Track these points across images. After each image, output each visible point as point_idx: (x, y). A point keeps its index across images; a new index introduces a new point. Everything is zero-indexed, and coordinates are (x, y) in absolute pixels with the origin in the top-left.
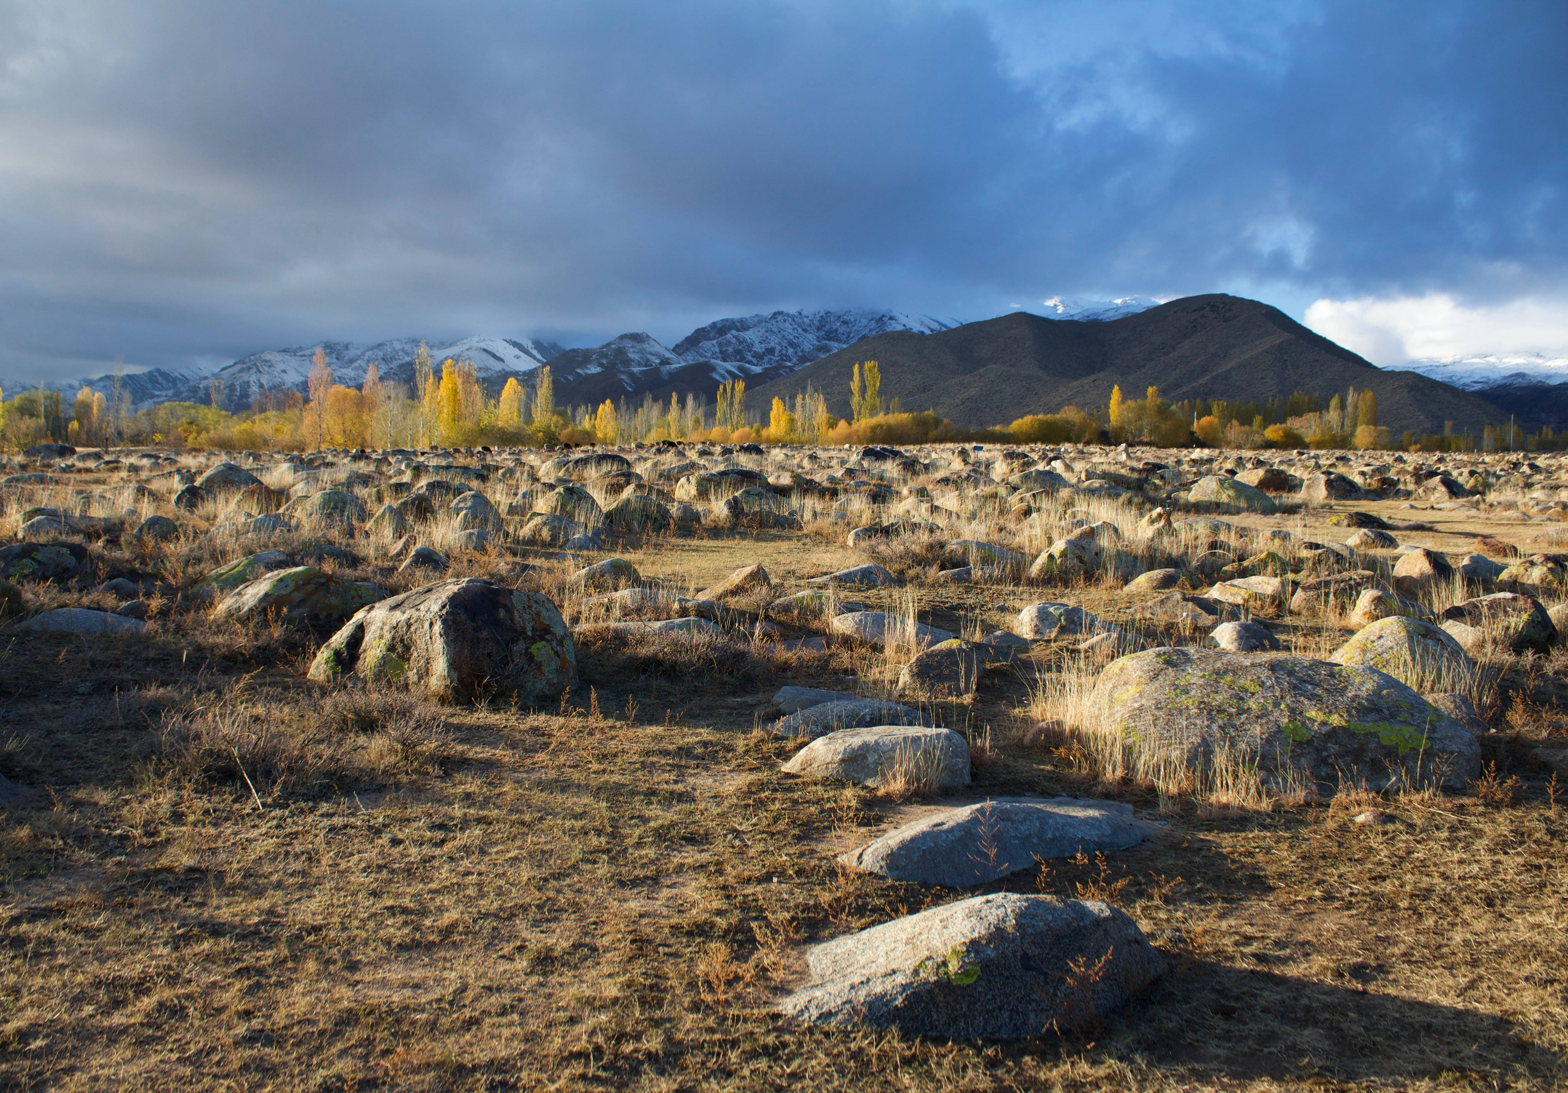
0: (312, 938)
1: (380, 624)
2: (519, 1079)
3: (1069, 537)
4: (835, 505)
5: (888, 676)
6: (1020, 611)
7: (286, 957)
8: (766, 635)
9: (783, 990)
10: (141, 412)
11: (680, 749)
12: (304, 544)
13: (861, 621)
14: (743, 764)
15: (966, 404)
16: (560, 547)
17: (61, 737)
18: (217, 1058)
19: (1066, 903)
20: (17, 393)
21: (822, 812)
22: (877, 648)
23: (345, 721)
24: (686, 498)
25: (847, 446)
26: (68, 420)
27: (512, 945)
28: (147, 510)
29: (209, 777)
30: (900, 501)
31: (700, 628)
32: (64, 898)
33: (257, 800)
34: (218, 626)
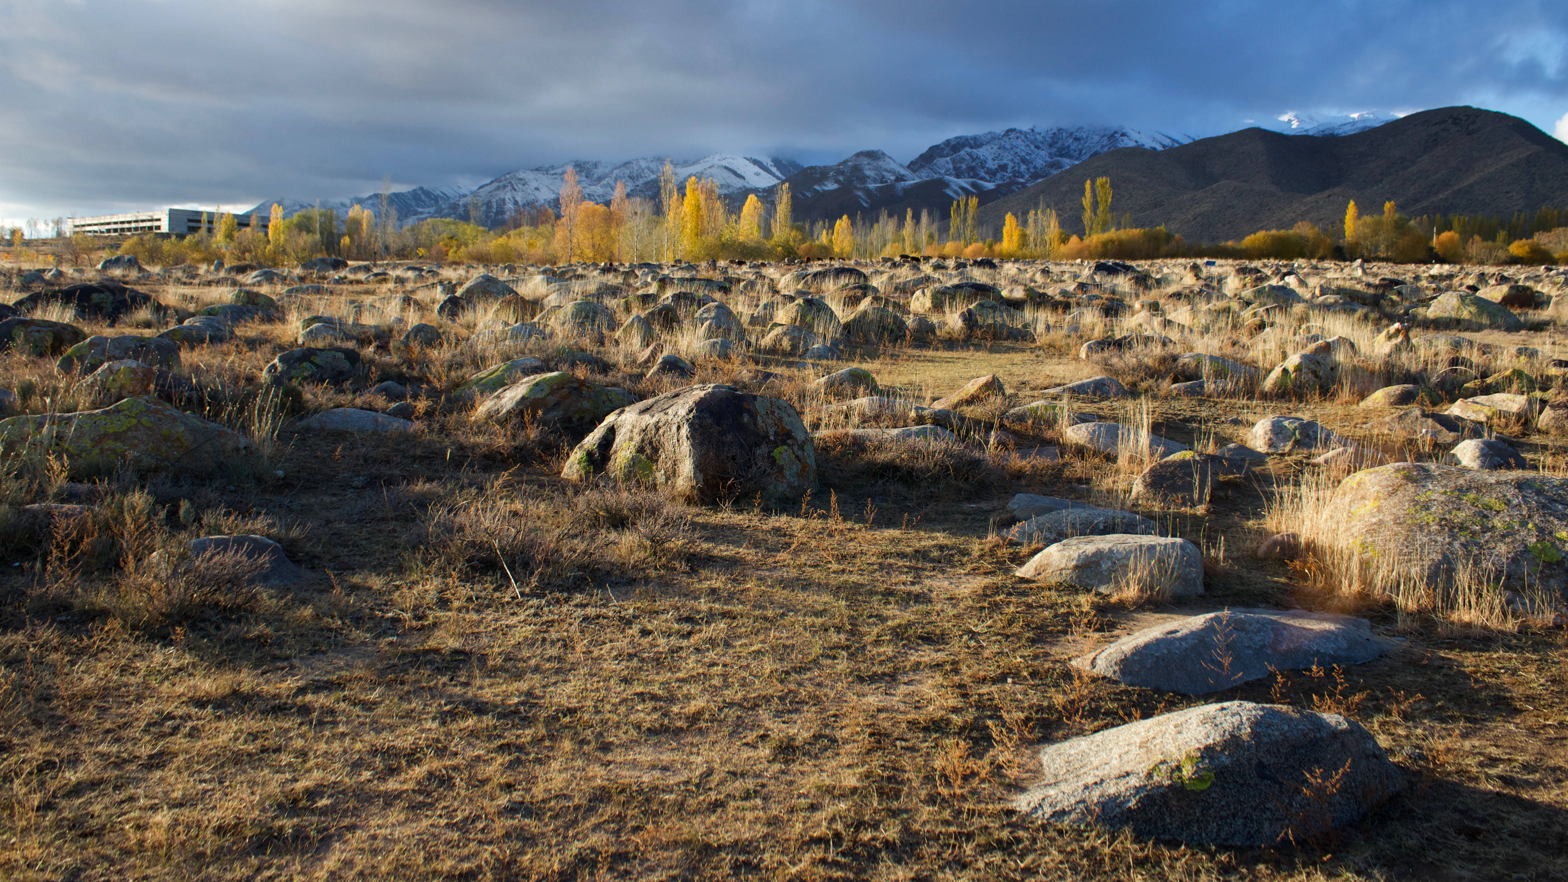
0: (568, 719)
1: (630, 427)
2: (762, 860)
3: (1304, 352)
4: (1068, 318)
5: (1121, 486)
6: (1253, 424)
7: (544, 736)
8: (1001, 443)
9: (1018, 787)
10: (406, 228)
11: (917, 551)
12: (558, 351)
13: (1094, 431)
14: (978, 568)
15: (1198, 219)
16: (800, 356)
17: (338, 526)
18: (481, 826)
19: (1302, 714)
20: (296, 211)
21: (1056, 616)
22: (1111, 459)
23: (597, 518)
24: (921, 311)
25: (1079, 261)
26: (341, 235)
27: (755, 734)
28: (413, 319)
29: (472, 567)
30: (1133, 315)
31: (936, 436)
32: (343, 673)
33: (515, 589)
34: (479, 427)
